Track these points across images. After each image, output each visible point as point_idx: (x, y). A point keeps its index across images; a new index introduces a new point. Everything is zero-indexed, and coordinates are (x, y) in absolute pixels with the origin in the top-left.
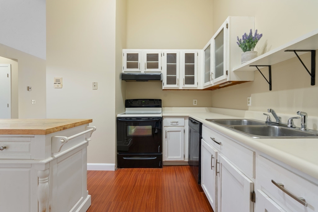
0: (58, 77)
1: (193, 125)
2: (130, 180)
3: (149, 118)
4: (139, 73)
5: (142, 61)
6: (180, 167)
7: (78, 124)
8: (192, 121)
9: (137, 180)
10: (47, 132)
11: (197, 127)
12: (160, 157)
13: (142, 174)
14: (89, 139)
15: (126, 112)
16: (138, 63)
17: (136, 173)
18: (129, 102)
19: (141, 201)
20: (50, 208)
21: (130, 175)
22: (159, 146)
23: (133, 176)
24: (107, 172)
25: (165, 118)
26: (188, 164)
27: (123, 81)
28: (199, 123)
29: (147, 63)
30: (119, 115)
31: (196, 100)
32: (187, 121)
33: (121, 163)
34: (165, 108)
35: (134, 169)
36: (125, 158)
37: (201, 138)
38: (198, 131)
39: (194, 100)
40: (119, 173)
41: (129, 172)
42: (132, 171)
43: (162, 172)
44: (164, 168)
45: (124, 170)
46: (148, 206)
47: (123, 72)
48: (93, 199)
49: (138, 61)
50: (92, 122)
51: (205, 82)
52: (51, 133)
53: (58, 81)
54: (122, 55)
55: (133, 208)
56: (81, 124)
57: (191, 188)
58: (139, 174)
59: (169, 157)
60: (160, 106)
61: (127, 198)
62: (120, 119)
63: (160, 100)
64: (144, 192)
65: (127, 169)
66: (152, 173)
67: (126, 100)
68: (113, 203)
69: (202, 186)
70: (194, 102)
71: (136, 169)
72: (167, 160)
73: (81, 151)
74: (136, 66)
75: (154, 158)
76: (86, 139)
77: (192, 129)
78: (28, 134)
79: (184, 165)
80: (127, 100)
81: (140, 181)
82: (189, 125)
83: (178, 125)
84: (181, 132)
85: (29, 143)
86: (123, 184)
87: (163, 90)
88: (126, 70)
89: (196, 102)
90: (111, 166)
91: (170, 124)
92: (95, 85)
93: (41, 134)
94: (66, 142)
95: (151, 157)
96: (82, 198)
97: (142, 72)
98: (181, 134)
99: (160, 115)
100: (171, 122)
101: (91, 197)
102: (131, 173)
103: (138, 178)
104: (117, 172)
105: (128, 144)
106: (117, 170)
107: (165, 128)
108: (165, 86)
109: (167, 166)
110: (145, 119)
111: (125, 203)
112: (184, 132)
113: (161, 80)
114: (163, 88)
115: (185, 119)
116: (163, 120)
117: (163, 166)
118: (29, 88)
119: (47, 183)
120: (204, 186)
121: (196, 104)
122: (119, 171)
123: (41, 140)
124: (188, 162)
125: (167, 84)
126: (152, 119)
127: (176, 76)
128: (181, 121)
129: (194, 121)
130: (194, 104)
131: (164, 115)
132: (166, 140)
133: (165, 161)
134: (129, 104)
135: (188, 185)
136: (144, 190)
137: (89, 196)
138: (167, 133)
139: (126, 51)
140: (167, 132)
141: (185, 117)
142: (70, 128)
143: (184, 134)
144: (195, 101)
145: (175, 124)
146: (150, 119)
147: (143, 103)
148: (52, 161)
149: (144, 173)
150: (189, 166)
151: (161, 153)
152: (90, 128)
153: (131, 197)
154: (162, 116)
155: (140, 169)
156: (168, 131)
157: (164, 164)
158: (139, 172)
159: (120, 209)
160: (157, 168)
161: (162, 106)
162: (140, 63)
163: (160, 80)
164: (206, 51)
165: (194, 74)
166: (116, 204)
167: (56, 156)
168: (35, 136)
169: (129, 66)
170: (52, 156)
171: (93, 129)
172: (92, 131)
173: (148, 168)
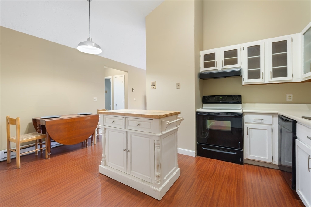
0: (153, 81)
1: (284, 123)
2: (209, 168)
3: (227, 113)
4: (216, 71)
5: (220, 59)
6: (267, 169)
7: (173, 114)
8: (282, 119)
9: (217, 169)
10: (160, 117)
11: (290, 125)
12: (241, 154)
13: (221, 166)
14: (178, 126)
15: (203, 107)
16: (215, 61)
17: (215, 163)
18: (206, 99)
19: (222, 186)
20: (161, 165)
21: (210, 163)
22: (240, 142)
23: (212, 165)
24: (188, 157)
25: (246, 114)
26: (278, 168)
27: (201, 79)
28: (292, 121)
29: (224, 60)
30: (198, 110)
31: (292, 95)
32: (276, 119)
33: (200, 152)
34: (246, 104)
35: (213, 159)
36: (204, 148)
37: (295, 137)
38: (291, 130)
39: (288, 95)
40: (199, 160)
41: (208, 161)
42: (210, 161)
43: (243, 169)
44: (245, 166)
45: (203, 158)
46: (228, 191)
47: (201, 72)
48: (181, 171)
49: (215, 60)
50: (180, 113)
51: (305, 73)
52: (161, 118)
53: (153, 84)
54: (199, 57)
55: (214, 188)
56: (174, 114)
57: (283, 192)
58: (218, 165)
59: (251, 155)
60: (239, 102)
61: (208, 180)
62: (199, 113)
63: (240, 96)
64: (224, 180)
65: (206, 158)
66: (231, 167)
67: (203, 97)
68: (196, 179)
69: (297, 191)
70: (288, 98)
71: (214, 160)
72: (249, 158)
73: (174, 134)
74: (213, 64)
75: (234, 153)
76: (177, 126)
77: (283, 128)
78: (150, 117)
79: (272, 168)
80: (205, 97)
81: (220, 170)
82: (278, 123)
83: (263, 122)
84: (267, 131)
85: (150, 123)
86: (203, 169)
87: (244, 85)
88: (203, 70)
89: (292, 98)
90: (192, 152)
91: (252, 121)
92: (178, 85)
93: (157, 118)
94: (169, 125)
95: (230, 152)
96: (175, 168)
97: (219, 70)
98: (267, 133)
99: (241, 111)
100: (254, 118)
101: (181, 170)
102: (210, 162)
103: (217, 167)
104: (197, 159)
105: (205, 137)
106: (197, 157)
107: (246, 124)
108: (246, 81)
109: (249, 164)
110: (223, 114)
111: (207, 183)
112: (272, 131)
113: (241, 75)
114: (243, 84)
115: (272, 117)
116: (244, 117)
117: (245, 163)
118: (133, 90)
119: (159, 149)
120: (299, 191)
121: (291, 100)
122: (198, 158)
123: (156, 122)
124: (278, 166)
125: (248, 79)
126: (231, 114)
127: (260, 70)
128: (268, 119)
129: (285, 119)
130: (288, 100)
131: (244, 111)
132: (248, 137)
133: (247, 159)
134: (206, 100)
135: (277, 188)
136: (224, 178)
137: (179, 169)
138: (249, 130)
139: (203, 53)
140: (248, 128)
141: (273, 115)
142: (169, 116)
143: (272, 133)
144: (290, 97)
145: (260, 121)
146: (229, 114)
147: (220, 99)
148: (161, 135)
149: (223, 165)
150: (280, 171)
151: (242, 150)
152: (179, 118)
153: (212, 180)
154: (242, 112)
155: (219, 161)
156: (250, 128)
157: (245, 162)
158: (217, 163)
159: (203, 185)
160: (237, 163)
161: (242, 102)
162: (217, 61)
163: (239, 75)
164: (305, 34)
165: (286, 64)
166: (199, 181)
167: (164, 133)
168: (154, 119)
169: (206, 65)
170: (161, 133)
171: (181, 119)
172: (181, 120)
173: (227, 162)
